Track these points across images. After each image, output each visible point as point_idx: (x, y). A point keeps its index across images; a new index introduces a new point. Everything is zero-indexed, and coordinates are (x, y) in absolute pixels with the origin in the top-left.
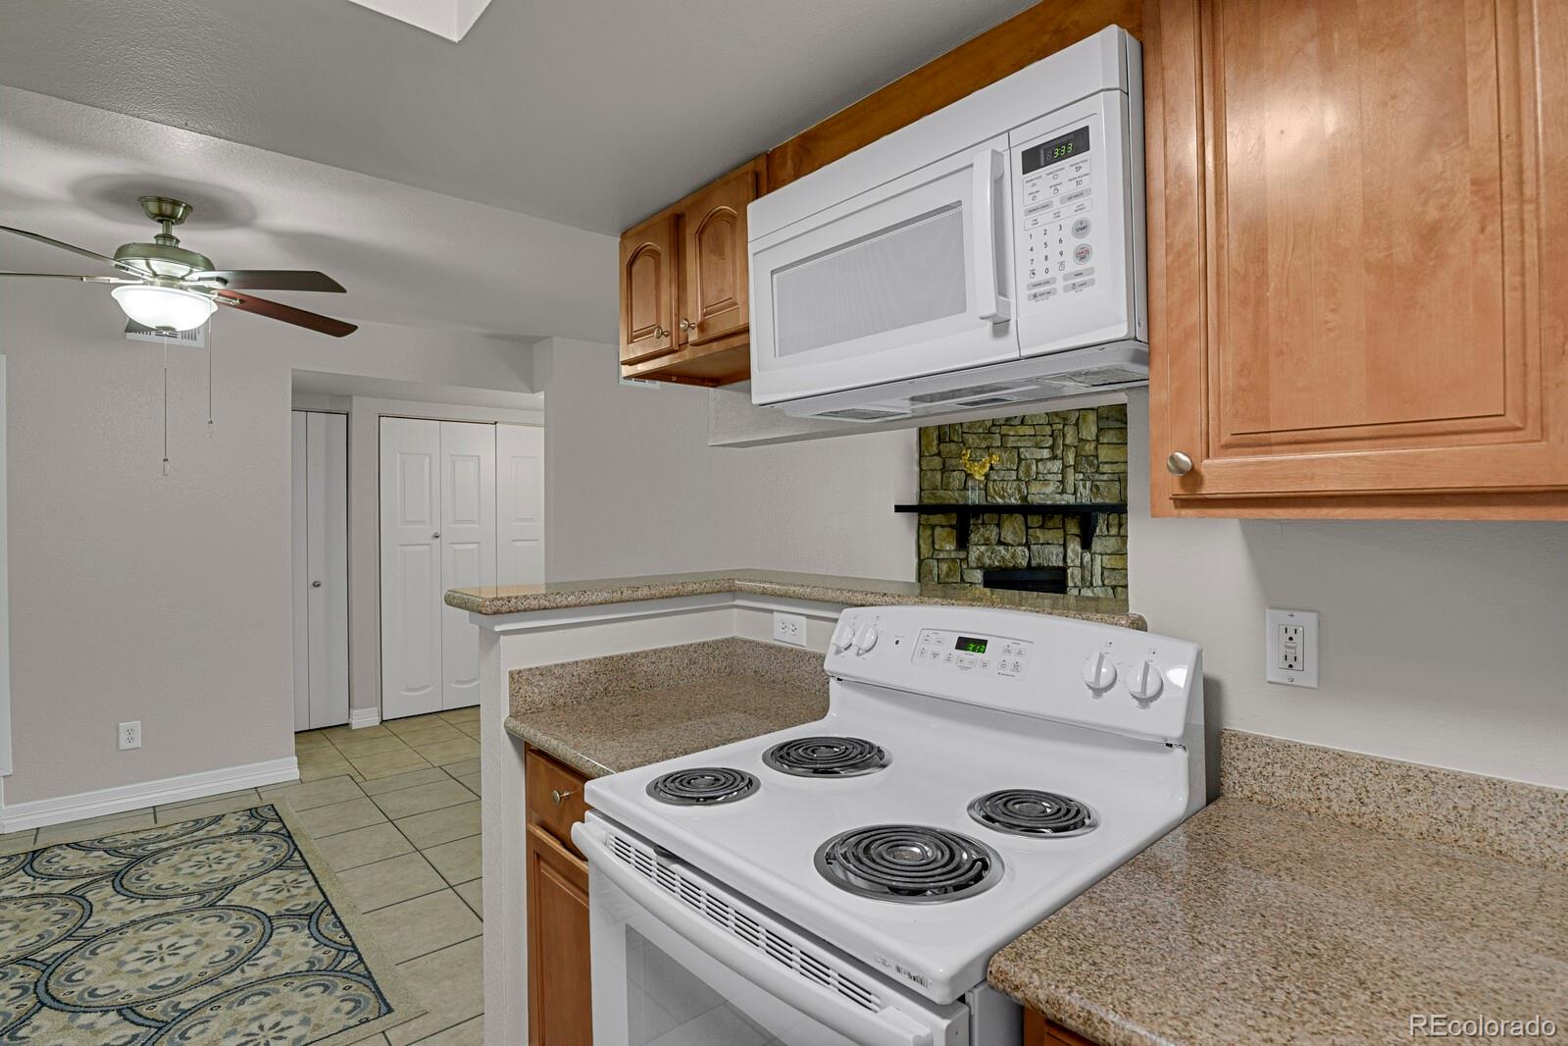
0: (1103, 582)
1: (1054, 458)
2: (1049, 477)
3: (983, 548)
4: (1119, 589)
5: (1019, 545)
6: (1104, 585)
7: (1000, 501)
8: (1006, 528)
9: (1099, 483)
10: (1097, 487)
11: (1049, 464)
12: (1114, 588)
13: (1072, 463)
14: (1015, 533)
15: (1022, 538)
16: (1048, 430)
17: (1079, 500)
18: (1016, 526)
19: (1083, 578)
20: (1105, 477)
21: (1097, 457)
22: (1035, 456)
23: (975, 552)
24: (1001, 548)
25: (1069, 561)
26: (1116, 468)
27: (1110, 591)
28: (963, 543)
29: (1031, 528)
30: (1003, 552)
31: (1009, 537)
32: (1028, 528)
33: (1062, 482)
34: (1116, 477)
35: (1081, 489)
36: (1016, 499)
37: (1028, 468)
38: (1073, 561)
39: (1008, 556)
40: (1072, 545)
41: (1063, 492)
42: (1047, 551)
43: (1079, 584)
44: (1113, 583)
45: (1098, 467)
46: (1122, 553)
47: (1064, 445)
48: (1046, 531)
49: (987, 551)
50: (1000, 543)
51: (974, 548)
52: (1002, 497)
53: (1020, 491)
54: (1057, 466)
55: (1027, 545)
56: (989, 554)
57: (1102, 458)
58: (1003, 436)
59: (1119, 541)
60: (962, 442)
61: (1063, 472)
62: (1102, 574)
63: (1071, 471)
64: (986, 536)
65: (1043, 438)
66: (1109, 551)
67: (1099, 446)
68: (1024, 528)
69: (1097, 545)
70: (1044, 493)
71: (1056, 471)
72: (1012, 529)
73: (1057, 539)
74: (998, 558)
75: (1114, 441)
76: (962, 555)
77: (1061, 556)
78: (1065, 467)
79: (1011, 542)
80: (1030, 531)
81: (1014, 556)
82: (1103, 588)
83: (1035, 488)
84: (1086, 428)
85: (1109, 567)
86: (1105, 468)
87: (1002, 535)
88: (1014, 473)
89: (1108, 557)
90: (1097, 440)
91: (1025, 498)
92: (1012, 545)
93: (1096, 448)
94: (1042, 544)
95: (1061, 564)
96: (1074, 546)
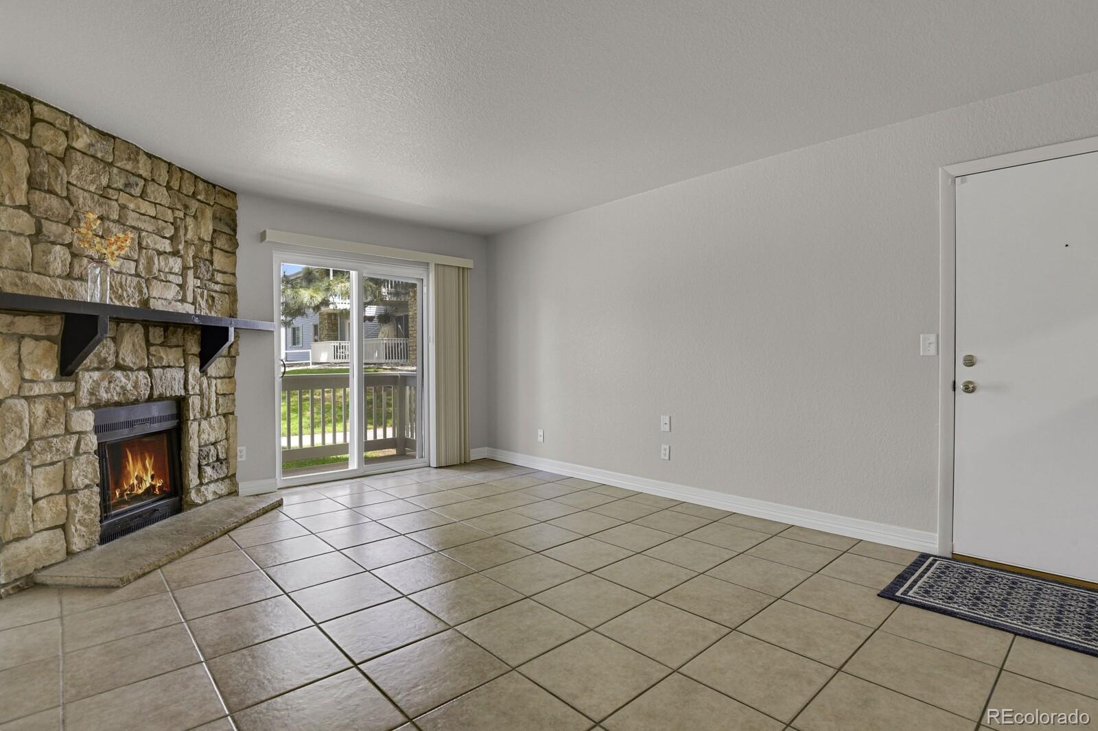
0: (217, 410)
1: (175, 253)
2: (171, 278)
3: (96, 375)
4: (231, 416)
5: (139, 369)
6: (218, 415)
7: (117, 303)
8: (124, 344)
9: (214, 294)
10: (213, 298)
11: (172, 260)
12: (225, 415)
13: (192, 265)
14: (135, 352)
15: (143, 359)
16: (169, 216)
17: (198, 312)
18: (136, 341)
19: (202, 409)
20: (217, 287)
21: (212, 263)
22: (158, 247)
23: (88, 379)
24: (119, 374)
25: (190, 388)
26: (228, 279)
27: (223, 420)
28: (67, 369)
29: (153, 345)
30: (123, 380)
31: (129, 359)
32: (148, 344)
33: (182, 286)
34: (225, 289)
35: (199, 298)
36: (134, 303)
37: (150, 261)
38: (193, 388)
39: (129, 387)
40: (193, 368)
41: (183, 300)
42: (169, 375)
43: (198, 416)
44: (224, 411)
45: (213, 275)
46: (230, 377)
47: (185, 241)
48: (168, 349)
49: (103, 379)
50: (118, 367)
51: (87, 375)
52: (120, 298)
53: (141, 292)
54: (176, 264)
55: (148, 370)
56: (106, 383)
57: (217, 266)
58: (123, 207)
59: (229, 363)
60: (68, 198)
61: (183, 274)
62: (217, 401)
63: (190, 273)
64: (103, 355)
65: (164, 224)
66: (222, 375)
67: (214, 250)
68: (144, 345)
69: (212, 370)
70: (165, 298)
71: (177, 271)
72: (130, 347)
73: (178, 360)
74: (118, 389)
75: (226, 247)
76: (69, 387)
77: (182, 382)
78: (185, 268)
79: (131, 365)
80: (152, 349)
81: (136, 386)
82: (217, 418)
83: (157, 290)
84: (205, 224)
85: (221, 392)
86: (219, 277)
87: (121, 355)
88: (133, 264)
89: (219, 381)
90: (212, 242)
91: (145, 303)
92: (131, 370)
93: (211, 252)
94: (163, 367)
95: (183, 393)
96: (194, 369)
